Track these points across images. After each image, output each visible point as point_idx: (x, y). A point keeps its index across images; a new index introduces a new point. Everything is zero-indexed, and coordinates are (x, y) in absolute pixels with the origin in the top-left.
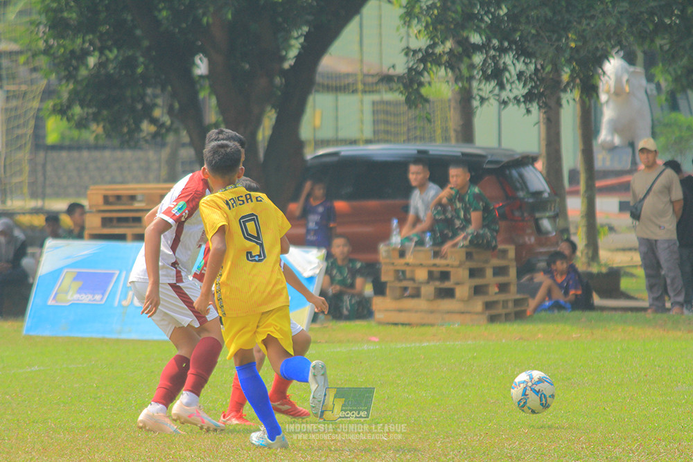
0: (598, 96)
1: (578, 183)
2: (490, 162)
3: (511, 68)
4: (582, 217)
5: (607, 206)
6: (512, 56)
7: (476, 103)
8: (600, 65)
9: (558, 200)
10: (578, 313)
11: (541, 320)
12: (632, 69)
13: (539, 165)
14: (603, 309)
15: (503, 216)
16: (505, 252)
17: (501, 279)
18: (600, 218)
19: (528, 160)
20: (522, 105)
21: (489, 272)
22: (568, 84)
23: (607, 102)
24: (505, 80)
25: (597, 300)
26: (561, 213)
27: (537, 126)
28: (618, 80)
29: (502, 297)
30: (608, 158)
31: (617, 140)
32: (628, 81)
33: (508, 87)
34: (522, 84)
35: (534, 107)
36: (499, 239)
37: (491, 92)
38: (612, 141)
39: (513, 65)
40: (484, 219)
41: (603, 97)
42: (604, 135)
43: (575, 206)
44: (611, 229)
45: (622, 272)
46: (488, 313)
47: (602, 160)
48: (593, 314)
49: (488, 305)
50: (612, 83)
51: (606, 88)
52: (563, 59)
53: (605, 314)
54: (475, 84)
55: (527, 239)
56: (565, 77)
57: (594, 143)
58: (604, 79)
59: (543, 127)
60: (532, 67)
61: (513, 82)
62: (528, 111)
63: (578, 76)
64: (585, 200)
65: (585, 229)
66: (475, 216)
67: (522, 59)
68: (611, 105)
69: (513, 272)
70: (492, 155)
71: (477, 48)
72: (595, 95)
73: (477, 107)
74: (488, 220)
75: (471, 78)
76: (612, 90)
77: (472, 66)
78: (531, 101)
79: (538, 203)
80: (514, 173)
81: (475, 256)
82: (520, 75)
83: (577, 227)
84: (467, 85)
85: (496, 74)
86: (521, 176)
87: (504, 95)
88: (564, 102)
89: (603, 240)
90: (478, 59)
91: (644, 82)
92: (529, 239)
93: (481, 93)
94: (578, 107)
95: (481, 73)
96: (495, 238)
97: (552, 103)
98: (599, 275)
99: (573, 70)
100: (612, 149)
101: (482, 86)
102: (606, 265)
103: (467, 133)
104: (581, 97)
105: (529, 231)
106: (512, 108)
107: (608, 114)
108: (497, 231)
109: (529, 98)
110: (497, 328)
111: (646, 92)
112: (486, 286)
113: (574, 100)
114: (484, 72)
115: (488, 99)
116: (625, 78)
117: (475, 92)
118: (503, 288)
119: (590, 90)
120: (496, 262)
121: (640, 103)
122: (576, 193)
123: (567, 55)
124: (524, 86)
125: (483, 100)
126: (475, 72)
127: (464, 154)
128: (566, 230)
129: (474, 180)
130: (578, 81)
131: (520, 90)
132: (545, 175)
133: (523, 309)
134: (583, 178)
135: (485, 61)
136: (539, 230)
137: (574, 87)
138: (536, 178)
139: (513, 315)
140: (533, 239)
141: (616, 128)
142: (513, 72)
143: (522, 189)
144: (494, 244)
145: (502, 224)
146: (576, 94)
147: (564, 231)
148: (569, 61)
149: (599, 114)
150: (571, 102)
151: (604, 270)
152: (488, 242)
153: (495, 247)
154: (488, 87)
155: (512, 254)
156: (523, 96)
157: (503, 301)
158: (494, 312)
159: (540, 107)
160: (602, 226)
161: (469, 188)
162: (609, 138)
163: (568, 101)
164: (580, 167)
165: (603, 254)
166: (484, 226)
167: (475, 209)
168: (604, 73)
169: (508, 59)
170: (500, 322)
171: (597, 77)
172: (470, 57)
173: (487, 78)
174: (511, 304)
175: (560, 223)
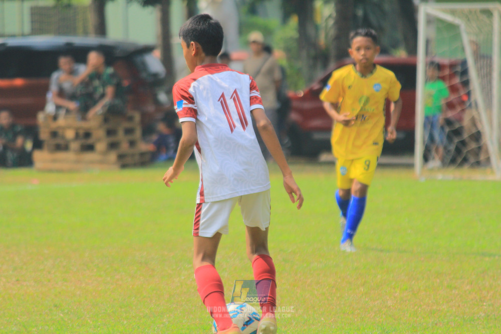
13: (157, 54)
16: (132, 117)
17: (130, 137)
19: (148, 49)
21: (121, 132)
23: (206, 8)
29: (131, 151)
40: (116, 92)
41: (204, 5)
46: (120, 162)
49: (121, 157)
55: (148, 108)
66: (110, 90)
68: (209, 10)
69: (138, 132)
79: (156, 81)
80: (138, 59)
81: (111, 121)
86: (143, 62)
88: (174, 7)
94: (186, 12)
96: (126, 107)
104: (188, 4)
110: (128, 173)
112: (119, 142)
118: (132, 143)
120: (127, 125)
132: (162, 60)
136: (157, 102)
139: (139, 164)
140: (153, 108)
143: (144, 72)
145: (130, 97)
153: (125, 114)
155: (138, 119)
157: (132, 154)
158: (125, 161)
167: (110, 85)
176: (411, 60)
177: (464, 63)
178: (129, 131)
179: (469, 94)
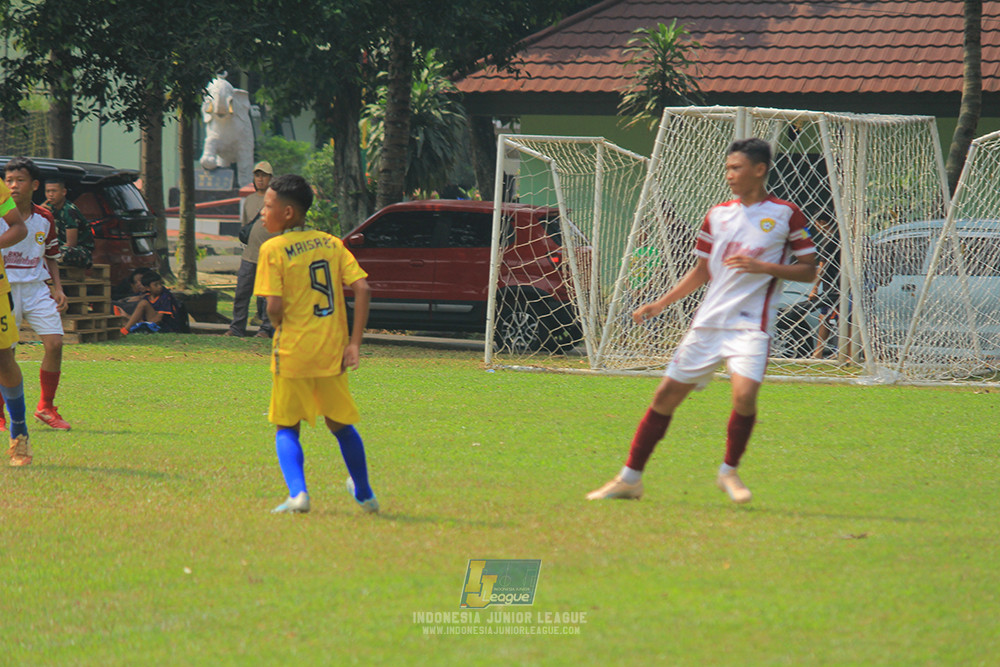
0: (200, 116)
1: (178, 204)
2: (88, 179)
3: (112, 84)
4: (181, 237)
5: (207, 228)
6: (113, 71)
7: (75, 118)
8: (204, 86)
9: (156, 219)
10: (172, 335)
11: (136, 342)
12: (236, 90)
14: (198, 331)
15: (100, 235)
16: (100, 270)
17: (95, 299)
18: (199, 240)
19: (128, 178)
20: (123, 121)
21: (83, 291)
22: (170, 101)
23: (210, 122)
24: (105, 95)
25: (192, 323)
26: (160, 233)
27: (138, 143)
28: (222, 100)
29: (96, 316)
30: (210, 178)
31: (219, 162)
32: (231, 101)
33: (109, 103)
34: (123, 101)
35: (136, 124)
36: (93, 257)
37: (90, 107)
38: (215, 162)
39: (116, 82)
40: (79, 236)
41: (207, 118)
42: (207, 156)
43: (174, 226)
44: (211, 251)
45: (219, 295)
46: (80, 332)
47: (203, 182)
48: (187, 336)
49: (80, 325)
50: (216, 102)
51: (209, 108)
52: (165, 77)
53: (199, 336)
54: (75, 98)
55: (123, 257)
56: (168, 95)
57: (195, 162)
58: (207, 98)
59: (144, 144)
60: (134, 83)
61: (115, 98)
62: (130, 129)
63: (180, 95)
64: (184, 220)
65: (182, 250)
66: (69, 233)
67: (124, 74)
68: (214, 126)
69: (107, 292)
70: (91, 171)
71: (77, 62)
72: (197, 114)
73: (76, 122)
74: (83, 238)
75: (72, 92)
76: (216, 111)
77: (73, 80)
78: (132, 119)
79: (136, 222)
80: (113, 191)
81: (69, 274)
82: (122, 90)
83: (175, 248)
84: (66, 99)
85: (98, 90)
86: (120, 194)
87: (105, 111)
88: (166, 120)
89: (202, 262)
90: (78, 73)
91: (247, 103)
92: (126, 259)
93: (80, 108)
94: (180, 127)
95: (81, 87)
96: (90, 256)
97: (154, 121)
98: (195, 297)
99: (175, 88)
100: (214, 170)
101: (81, 101)
102: (202, 287)
103: (65, 148)
104: (183, 116)
105: (126, 250)
106: (111, 125)
107: (211, 134)
108: (92, 249)
109: (129, 115)
110: (88, 348)
111: (250, 114)
112: (80, 304)
113: (176, 118)
114: (84, 86)
115: (88, 113)
116: (229, 98)
117: (75, 106)
118: (97, 307)
119: (192, 110)
120: (90, 281)
121: (243, 124)
122: (174, 214)
123: (169, 73)
124: (125, 104)
125: (82, 115)
126: (75, 86)
127: (60, 169)
128: (164, 251)
129: (70, 198)
130: (180, 99)
131: (121, 107)
132: (144, 193)
133: (116, 328)
134: (182, 197)
135: (86, 75)
136: (136, 249)
137: (176, 106)
138: (135, 197)
139: (106, 335)
140: (129, 259)
141: (218, 151)
142: (115, 88)
143: (120, 208)
144: (89, 261)
145: (99, 242)
146: (178, 113)
147: (163, 252)
148: (171, 80)
149: (201, 134)
150: (173, 120)
151: (201, 292)
152: (83, 259)
153: (91, 264)
154: (87, 103)
155: (107, 273)
156: (124, 113)
157: (96, 321)
158: (86, 331)
159: (142, 125)
160: (201, 247)
161: (65, 204)
162: (211, 159)
163: (170, 119)
164: (181, 187)
165: (201, 276)
166: (79, 244)
167: (70, 227)
168: (208, 93)
169: (110, 75)
170: (93, 342)
171: (199, 96)
172: (70, 72)
173: (88, 93)
174: (104, 324)
175: (159, 244)
176: (485, 207)
177: (554, 213)
178: (94, 290)
179: (559, 256)
